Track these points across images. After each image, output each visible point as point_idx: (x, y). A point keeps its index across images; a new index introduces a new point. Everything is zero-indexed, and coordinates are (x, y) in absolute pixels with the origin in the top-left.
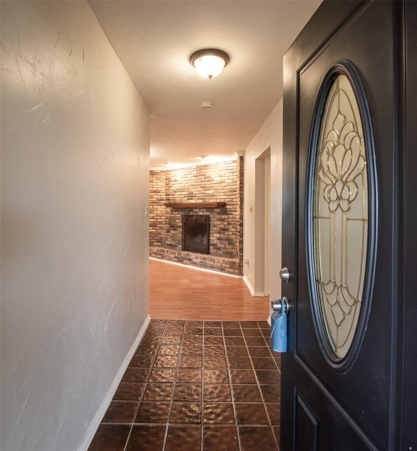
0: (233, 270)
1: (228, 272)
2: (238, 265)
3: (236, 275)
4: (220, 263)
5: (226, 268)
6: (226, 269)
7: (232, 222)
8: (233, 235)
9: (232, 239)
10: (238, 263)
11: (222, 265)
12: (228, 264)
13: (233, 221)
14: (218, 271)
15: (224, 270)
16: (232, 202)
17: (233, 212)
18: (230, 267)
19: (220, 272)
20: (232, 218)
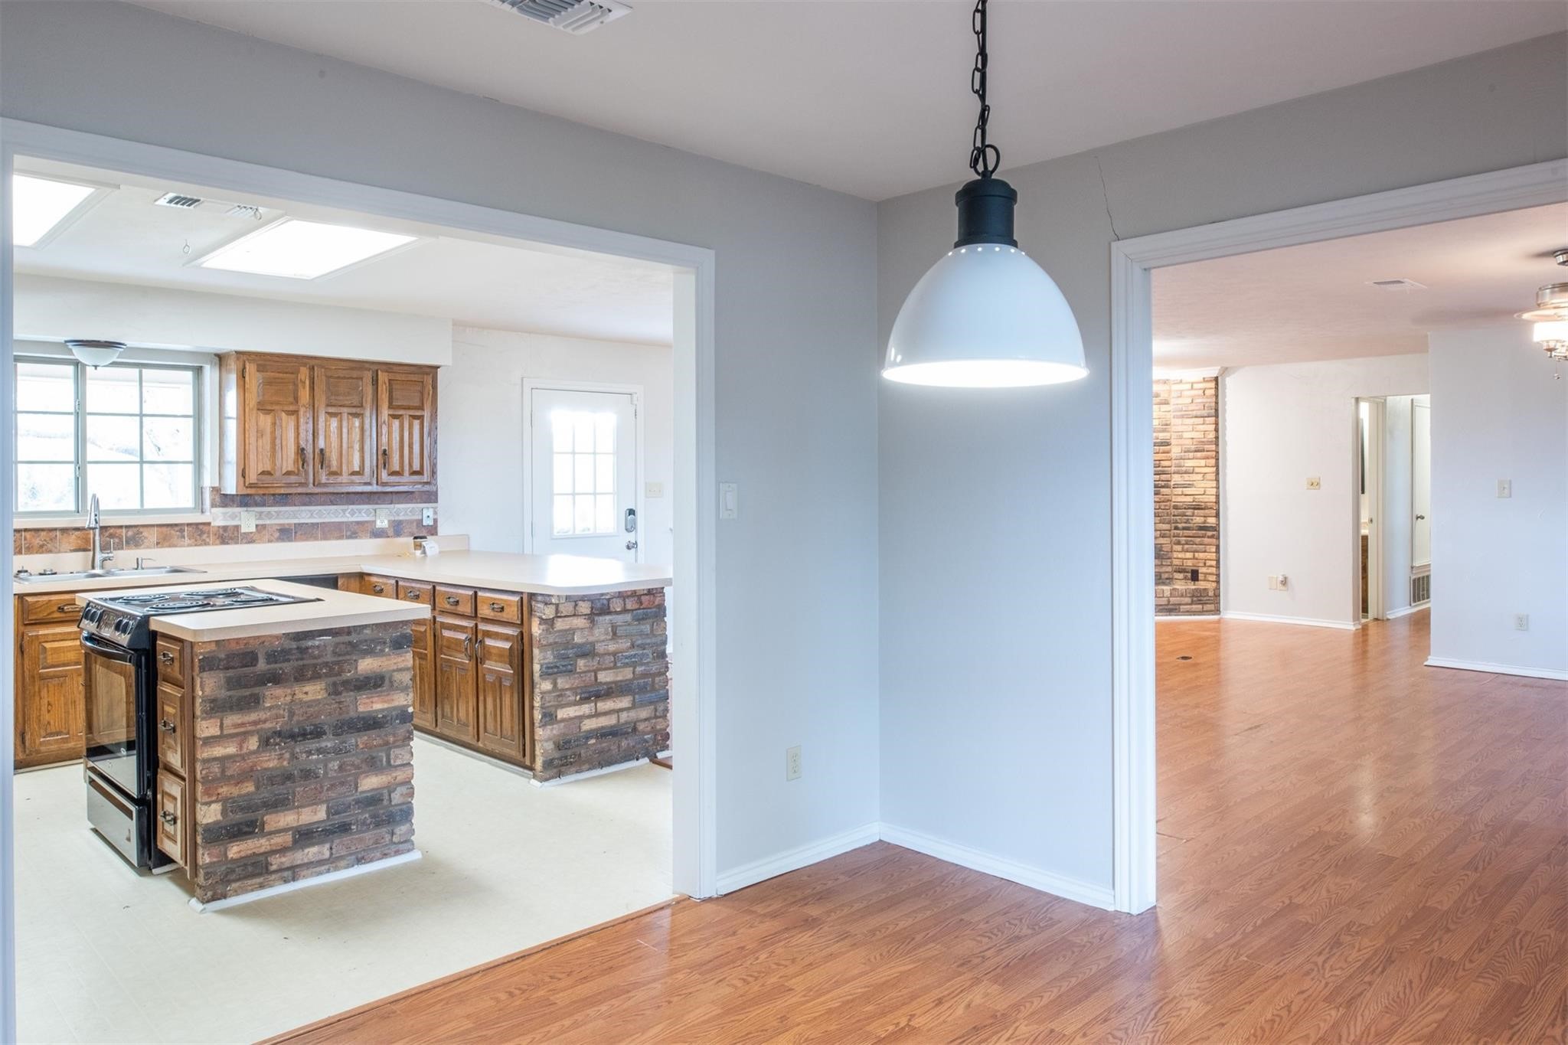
0: (1200, 606)
1: (1188, 611)
2: (1214, 594)
3: (1209, 615)
4: (1163, 597)
5: (1180, 604)
6: (1181, 607)
7: (1160, 510)
8: (1161, 539)
9: (1162, 547)
10: (1214, 590)
11: (1169, 601)
12: (1186, 596)
13: (1162, 507)
14: (1161, 614)
15: (1176, 609)
16: (1159, 467)
17: (1162, 490)
18: (1192, 601)
19: (1166, 615)
20: (1159, 502)
